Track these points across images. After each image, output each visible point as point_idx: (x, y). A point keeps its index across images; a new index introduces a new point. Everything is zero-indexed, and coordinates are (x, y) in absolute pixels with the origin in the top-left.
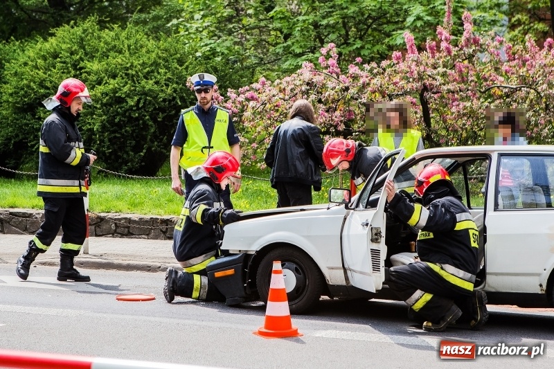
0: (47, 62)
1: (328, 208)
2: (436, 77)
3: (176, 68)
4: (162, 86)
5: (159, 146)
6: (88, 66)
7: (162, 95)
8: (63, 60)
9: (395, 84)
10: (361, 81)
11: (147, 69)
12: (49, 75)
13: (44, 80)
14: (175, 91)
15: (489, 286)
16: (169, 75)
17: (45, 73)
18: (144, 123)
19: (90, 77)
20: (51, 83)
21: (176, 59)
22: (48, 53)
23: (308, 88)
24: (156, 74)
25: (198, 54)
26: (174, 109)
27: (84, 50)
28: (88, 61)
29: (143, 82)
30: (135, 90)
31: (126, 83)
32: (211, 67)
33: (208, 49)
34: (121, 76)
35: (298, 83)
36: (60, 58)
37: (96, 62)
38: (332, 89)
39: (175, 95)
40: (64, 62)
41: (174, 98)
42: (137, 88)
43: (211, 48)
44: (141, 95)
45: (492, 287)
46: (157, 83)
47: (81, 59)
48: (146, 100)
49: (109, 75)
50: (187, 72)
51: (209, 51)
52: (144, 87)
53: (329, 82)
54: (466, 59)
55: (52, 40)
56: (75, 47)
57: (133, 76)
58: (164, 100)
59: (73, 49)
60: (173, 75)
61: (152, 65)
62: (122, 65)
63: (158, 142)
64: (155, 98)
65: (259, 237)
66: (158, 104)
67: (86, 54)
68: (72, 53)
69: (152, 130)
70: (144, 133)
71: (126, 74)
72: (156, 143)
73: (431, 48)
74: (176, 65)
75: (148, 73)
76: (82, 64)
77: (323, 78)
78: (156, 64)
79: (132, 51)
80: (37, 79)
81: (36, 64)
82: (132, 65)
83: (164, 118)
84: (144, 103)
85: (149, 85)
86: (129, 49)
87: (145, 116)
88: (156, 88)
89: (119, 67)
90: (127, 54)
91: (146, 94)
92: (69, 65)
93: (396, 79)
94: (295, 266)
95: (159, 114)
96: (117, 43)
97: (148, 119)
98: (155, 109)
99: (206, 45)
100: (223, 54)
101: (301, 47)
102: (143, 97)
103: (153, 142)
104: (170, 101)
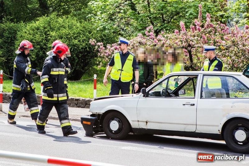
0: (35, 31)
1: (133, 96)
2: (194, 41)
3: (88, 35)
4: (81, 42)
5: (79, 68)
6: (51, 34)
7: (81, 46)
8: (41, 31)
9: (176, 43)
10: (162, 42)
11: (76, 35)
12: (35, 37)
13: (33, 39)
14: (87, 44)
15: (198, 130)
16: (84, 38)
17: (33, 36)
18: (73, 58)
19: (51, 38)
20: (35, 40)
21: (88, 31)
22: (35, 28)
23: (139, 44)
24: (79, 37)
25: (98, 29)
26: (86, 52)
27: (50, 27)
28: (52, 32)
29: (73, 41)
30: (70, 44)
31: (66, 41)
32: (103, 35)
33: (102, 27)
34: (64, 38)
35: (135, 42)
36: (40, 30)
37: (54, 32)
38: (149, 45)
39: (86, 46)
40: (41, 32)
41: (86, 48)
42: (71, 43)
43: (104, 26)
44: (73, 46)
45: (199, 131)
46: (79, 41)
47: (49, 31)
48: (74, 48)
49: (60, 37)
50: (92, 36)
51: (103, 28)
52: (74, 43)
53: (148, 42)
54: (208, 33)
55: (37, 23)
56: (46, 26)
57: (69, 38)
58: (82, 48)
59: (45, 26)
60: (87, 38)
61: (78, 33)
62: (65, 33)
63: (79, 66)
64: (78, 47)
65: (104, 107)
66: (79, 50)
67: (51, 28)
68: (45, 28)
69: (77, 61)
70: (73, 62)
71: (67, 37)
72: (78, 67)
73: (192, 28)
74: (88, 34)
75: (76, 37)
76: (48, 33)
77: (145, 40)
78: (79, 33)
79: (70, 28)
80: (29, 39)
81: (30, 33)
82: (69, 34)
83: (82, 56)
84: (73, 49)
85: (76, 42)
86: (69, 27)
87: (74, 55)
88: (78, 43)
89: (64, 34)
90: (67, 29)
91: (74, 46)
92: (43, 33)
93: (177, 41)
94: (118, 119)
95: (79, 54)
96: (64, 24)
97: (75, 56)
98: (78, 52)
99: (102, 25)
100: (108, 29)
101: (141, 27)
102: (73, 47)
103: (77, 66)
104: (85, 49)
